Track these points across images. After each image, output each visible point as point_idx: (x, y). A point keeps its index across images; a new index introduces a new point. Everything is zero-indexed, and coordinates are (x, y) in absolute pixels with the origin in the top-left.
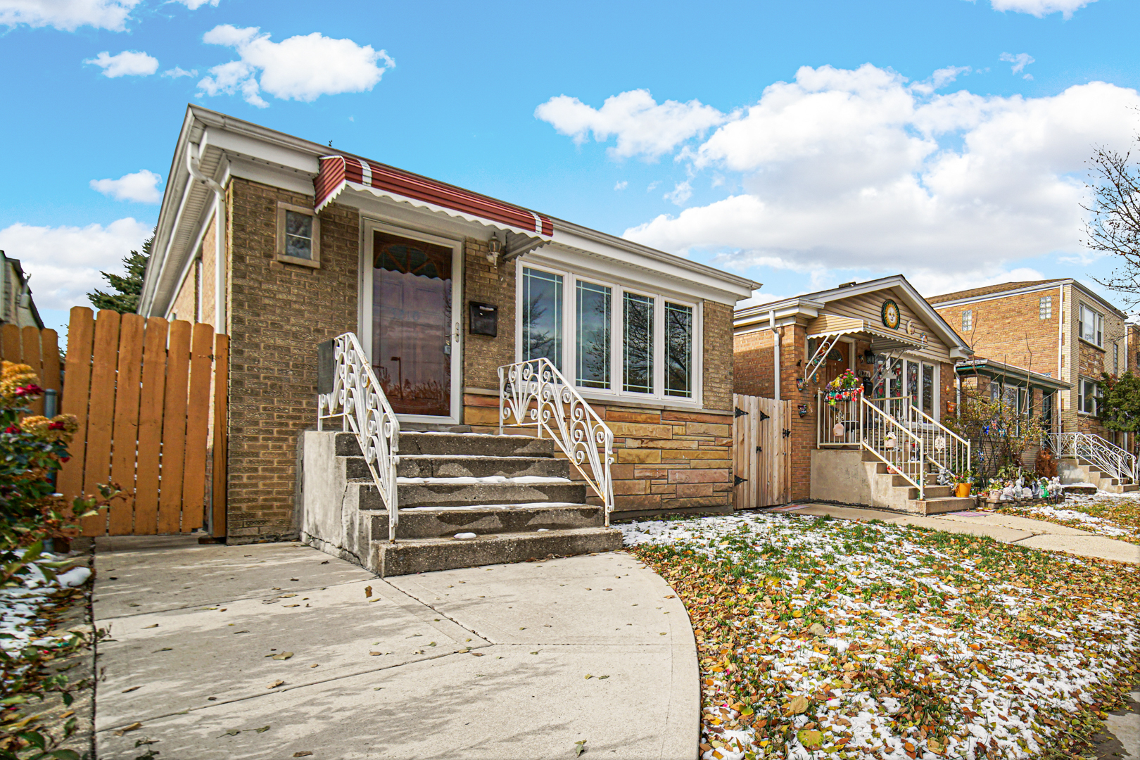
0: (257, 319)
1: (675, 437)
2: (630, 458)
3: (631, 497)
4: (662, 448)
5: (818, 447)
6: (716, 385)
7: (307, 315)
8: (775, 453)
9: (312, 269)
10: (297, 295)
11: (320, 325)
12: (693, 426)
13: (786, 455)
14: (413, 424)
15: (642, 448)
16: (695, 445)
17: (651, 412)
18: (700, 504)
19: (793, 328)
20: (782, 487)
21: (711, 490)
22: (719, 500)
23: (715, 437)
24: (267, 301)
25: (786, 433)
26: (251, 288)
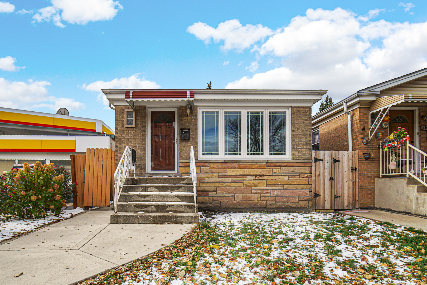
0: (120, 145)
1: (274, 174)
2: (250, 185)
3: (250, 202)
4: (267, 180)
5: (381, 176)
6: (300, 147)
7: (133, 142)
8: (345, 180)
9: (134, 128)
10: (130, 137)
11: (136, 145)
12: (285, 168)
13: (354, 182)
14: (162, 174)
15: (255, 180)
16: (287, 178)
17: (260, 163)
18: (290, 206)
19: (358, 109)
20: (351, 199)
21: (297, 200)
22: (303, 205)
23: (299, 173)
24: (123, 140)
25: (354, 170)
26: (119, 137)
